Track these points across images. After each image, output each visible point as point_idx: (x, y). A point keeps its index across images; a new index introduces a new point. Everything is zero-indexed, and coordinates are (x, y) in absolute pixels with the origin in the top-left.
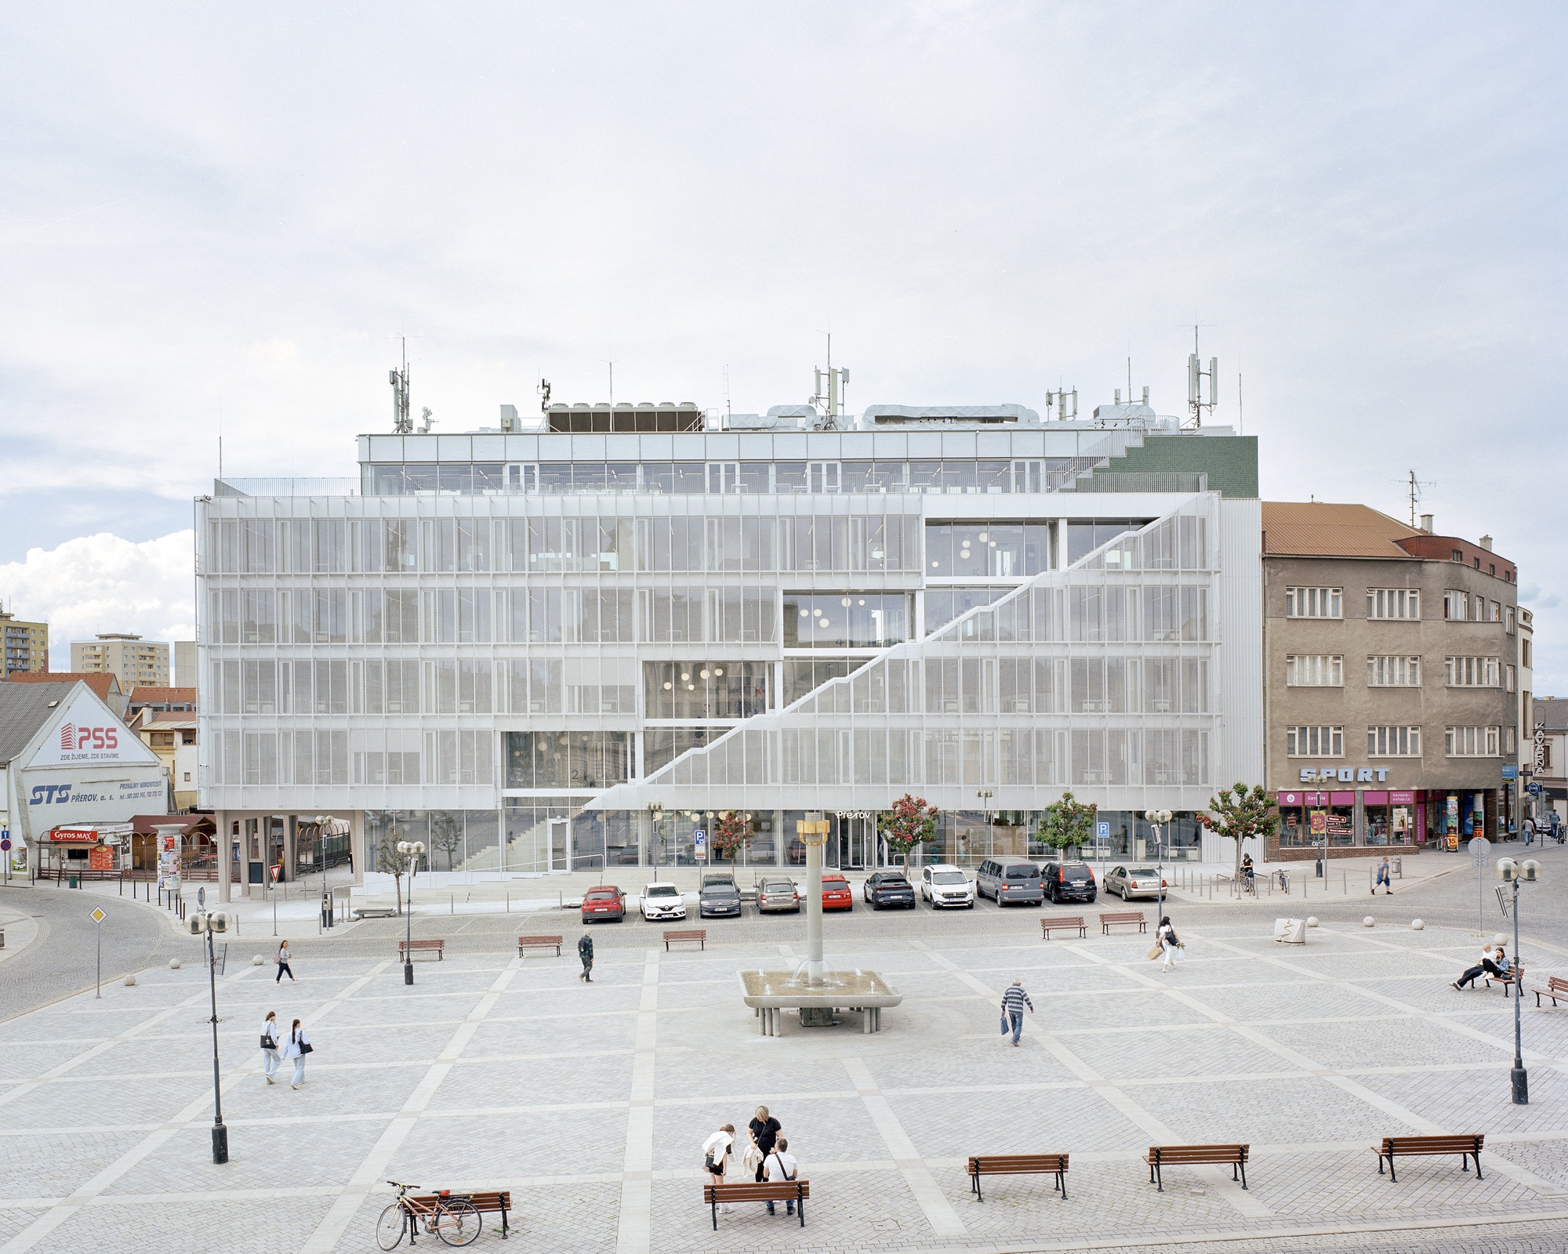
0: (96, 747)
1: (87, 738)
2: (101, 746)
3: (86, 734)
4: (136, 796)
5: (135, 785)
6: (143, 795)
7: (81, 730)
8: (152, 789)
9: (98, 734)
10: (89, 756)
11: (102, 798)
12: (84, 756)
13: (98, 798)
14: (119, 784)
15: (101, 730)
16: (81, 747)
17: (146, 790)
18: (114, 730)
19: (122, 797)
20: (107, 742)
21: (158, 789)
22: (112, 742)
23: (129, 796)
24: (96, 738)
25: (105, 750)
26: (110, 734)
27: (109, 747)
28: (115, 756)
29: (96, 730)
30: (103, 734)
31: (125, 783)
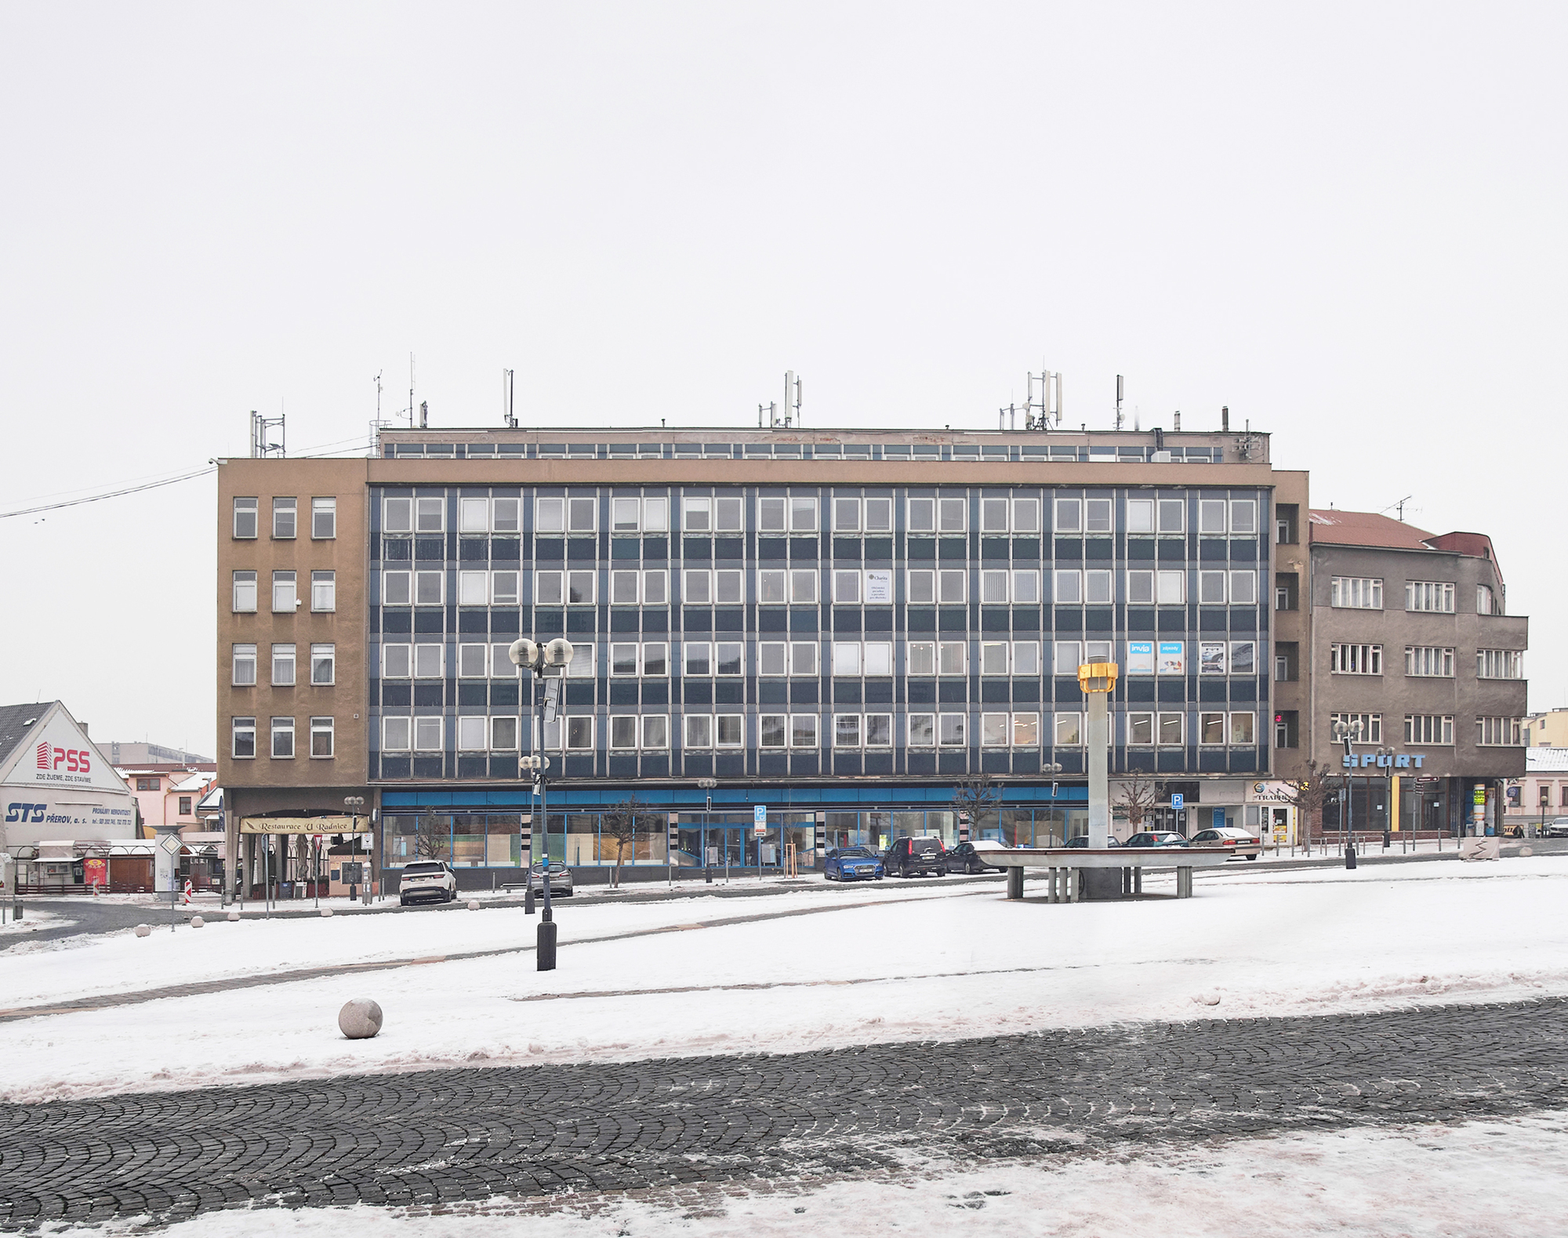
0: (70, 769)
1: (62, 759)
2: (74, 769)
3: (60, 755)
4: (107, 822)
5: (106, 811)
6: (113, 822)
7: (56, 750)
8: (122, 817)
9: (72, 756)
10: (64, 778)
11: (76, 821)
12: (59, 777)
13: (72, 820)
14: (93, 807)
15: (75, 752)
16: (55, 768)
17: (116, 817)
18: (87, 754)
19: (94, 822)
20: (81, 765)
21: (127, 818)
22: (85, 766)
23: (101, 821)
24: (70, 760)
25: (78, 773)
26: (84, 758)
27: (82, 770)
28: (88, 780)
29: (70, 752)
30: (77, 757)
31: (98, 807)
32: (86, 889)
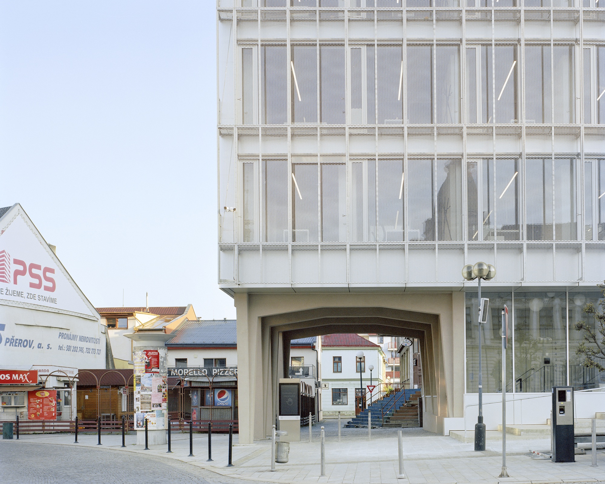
0: (32, 285)
1: (23, 273)
2: (38, 286)
3: (21, 268)
4: (75, 349)
5: (74, 337)
6: (81, 350)
7: (16, 262)
8: (91, 345)
9: (34, 271)
10: (25, 295)
11: (40, 345)
12: (20, 294)
13: (35, 344)
14: (58, 331)
15: (38, 267)
16: (15, 282)
17: (85, 345)
18: (52, 271)
19: (60, 348)
20: (45, 283)
21: (97, 346)
22: (50, 285)
23: (69, 348)
24: (33, 276)
25: (41, 292)
26: (48, 274)
27: (46, 288)
28: (53, 301)
29: (32, 266)
30: (40, 273)
31: (65, 332)
32: (43, 426)
